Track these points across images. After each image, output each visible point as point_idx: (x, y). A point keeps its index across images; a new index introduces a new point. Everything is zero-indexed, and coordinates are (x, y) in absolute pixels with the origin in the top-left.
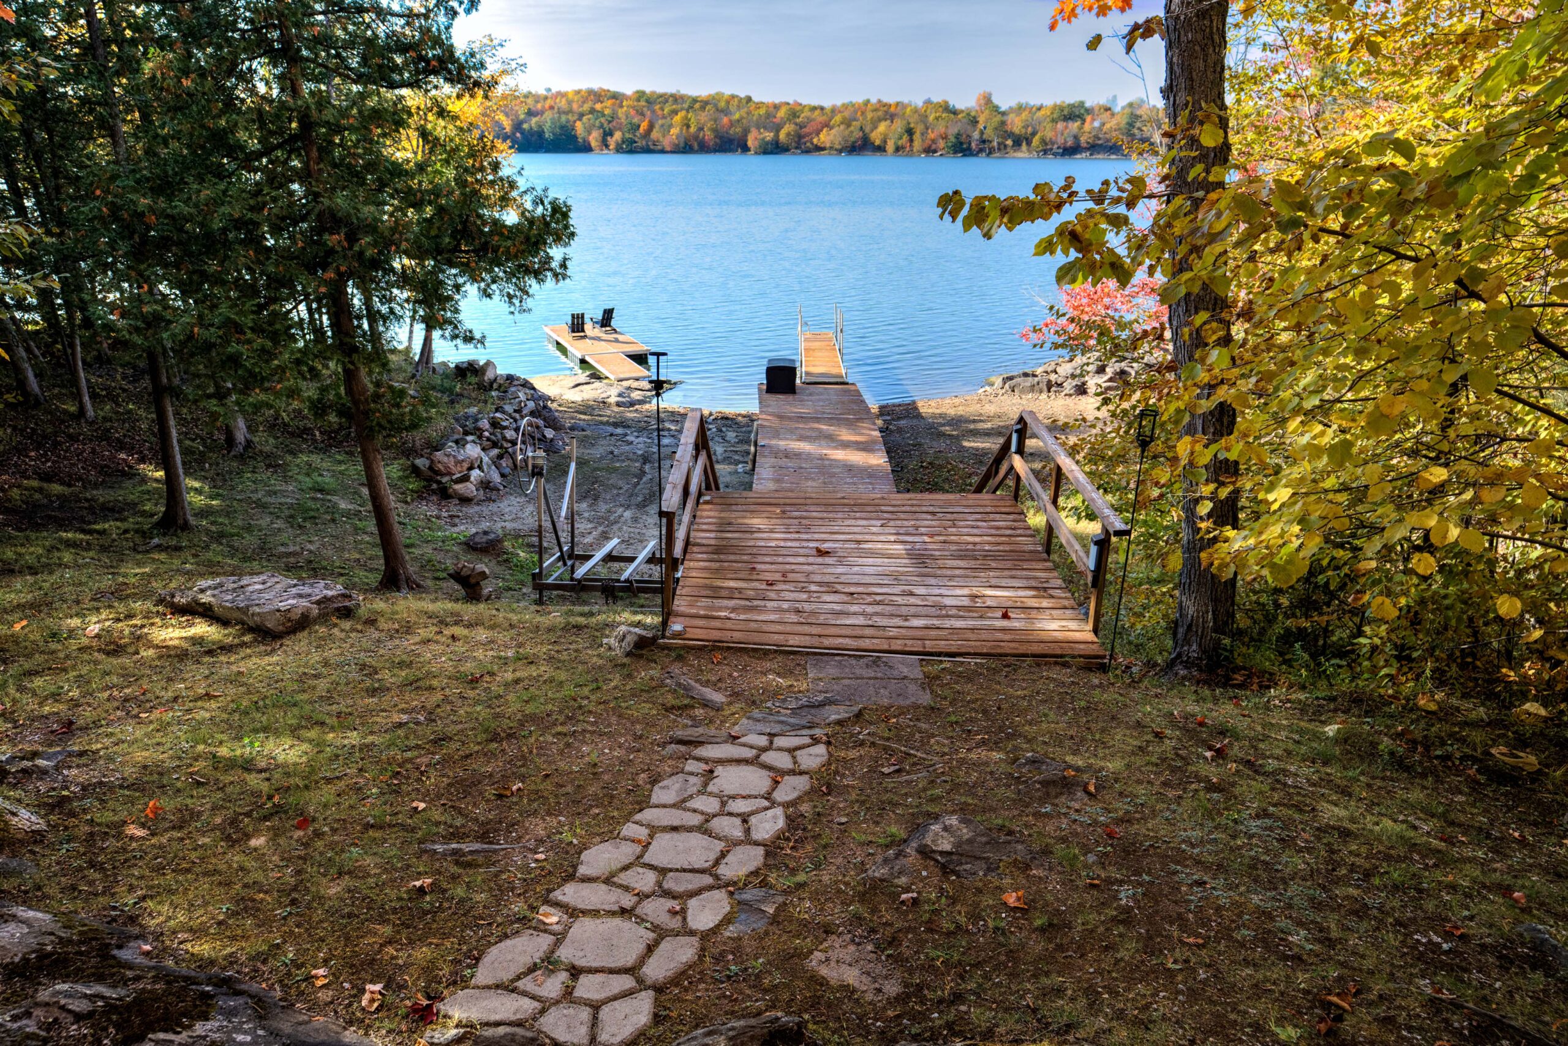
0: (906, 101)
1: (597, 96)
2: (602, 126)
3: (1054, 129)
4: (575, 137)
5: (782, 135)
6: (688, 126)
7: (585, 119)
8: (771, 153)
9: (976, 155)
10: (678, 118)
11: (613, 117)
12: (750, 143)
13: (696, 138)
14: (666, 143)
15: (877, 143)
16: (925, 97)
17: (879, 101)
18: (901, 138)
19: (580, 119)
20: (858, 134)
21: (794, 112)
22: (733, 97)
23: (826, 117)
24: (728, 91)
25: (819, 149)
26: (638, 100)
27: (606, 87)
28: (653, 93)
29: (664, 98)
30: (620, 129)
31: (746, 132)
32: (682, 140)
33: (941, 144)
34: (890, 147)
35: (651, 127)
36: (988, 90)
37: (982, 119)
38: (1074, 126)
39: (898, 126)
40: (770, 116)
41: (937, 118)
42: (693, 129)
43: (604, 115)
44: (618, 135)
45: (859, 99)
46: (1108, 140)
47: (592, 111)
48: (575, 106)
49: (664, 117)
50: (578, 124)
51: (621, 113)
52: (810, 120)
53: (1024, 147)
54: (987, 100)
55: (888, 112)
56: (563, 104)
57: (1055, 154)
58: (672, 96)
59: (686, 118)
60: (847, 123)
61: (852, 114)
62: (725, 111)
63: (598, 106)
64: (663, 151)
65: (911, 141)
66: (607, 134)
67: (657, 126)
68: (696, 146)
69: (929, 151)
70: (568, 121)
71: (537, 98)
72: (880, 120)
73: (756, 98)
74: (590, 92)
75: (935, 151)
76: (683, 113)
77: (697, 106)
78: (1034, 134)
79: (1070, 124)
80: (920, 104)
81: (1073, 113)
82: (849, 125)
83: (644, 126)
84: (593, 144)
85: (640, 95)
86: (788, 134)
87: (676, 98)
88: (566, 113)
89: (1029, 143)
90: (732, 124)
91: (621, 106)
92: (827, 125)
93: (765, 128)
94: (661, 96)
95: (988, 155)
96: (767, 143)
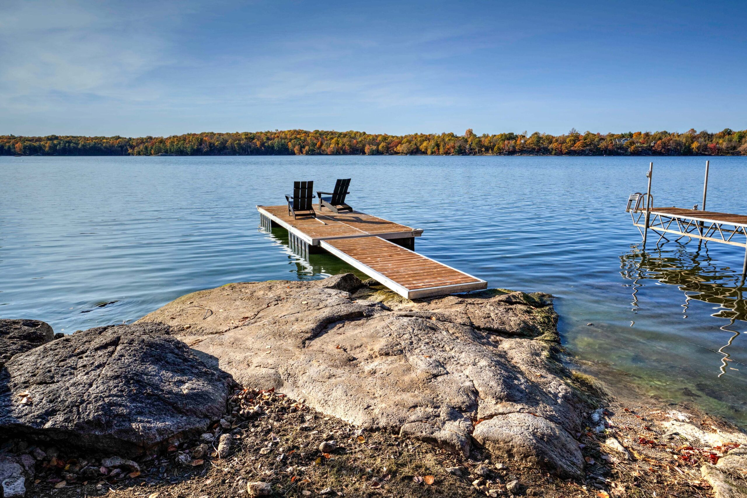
0: (434, 133)
1: (299, 132)
2: (300, 144)
3: (504, 144)
4: (288, 149)
5: (380, 147)
6: (338, 144)
7: (292, 141)
8: (376, 155)
9: (469, 155)
10: (334, 140)
11: (305, 140)
12: (366, 151)
13: (342, 149)
14: (328, 151)
15: (423, 150)
16: (442, 132)
17: (422, 134)
18: (434, 148)
19: (290, 141)
20: (414, 147)
21: (385, 138)
22: (357, 132)
23: (400, 141)
24: (355, 130)
25: (397, 153)
26: (316, 134)
27: (302, 129)
28: (322, 131)
29: (327, 133)
30: (308, 145)
31: (364, 146)
32: (335, 150)
33: (452, 150)
34: (429, 151)
35: (322, 144)
36: (471, 128)
37: (469, 140)
38: (512, 142)
39: (432, 143)
40: (374, 140)
41: (449, 140)
42: (340, 145)
43: (301, 140)
44: (307, 148)
45: (413, 133)
46: (528, 148)
47: (296, 138)
48: (288, 136)
49: (327, 140)
50: (289, 143)
51: (308, 139)
52: (392, 141)
53: (490, 151)
54: (470, 132)
55: (427, 138)
56: (283, 135)
57: (505, 155)
58: (331, 132)
59: (337, 140)
60: (409, 142)
61: (410, 139)
62: (354, 138)
63: (298, 136)
64: (327, 154)
65: (439, 149)
66: (302, 147)
67: (324, 144)
68: (341, 152)
69: (447, 153)
70: (285, 142)
71: (272, 133)
72: (424, 141)
73: (367, 133)
74: (295, 131)
75: (449, 154)
76: (335, 139)
77: (342, 136)
78: (494, 146)
79: (510, 142)
80: (441, 135)
81: (511, 137)
82: (410, 143)
83: (319, 144)
84: (296, 151)
85: (317, 132)
86: (383, 147)
87: (332, 133)
88: (285, 139)
89: (492, 150)
90: (357, 143)
91: (309, 136)
92: (400, 143)
93: (372, 144)
94: (326, 132)
95: (474, 155)
96: (373, 151)
